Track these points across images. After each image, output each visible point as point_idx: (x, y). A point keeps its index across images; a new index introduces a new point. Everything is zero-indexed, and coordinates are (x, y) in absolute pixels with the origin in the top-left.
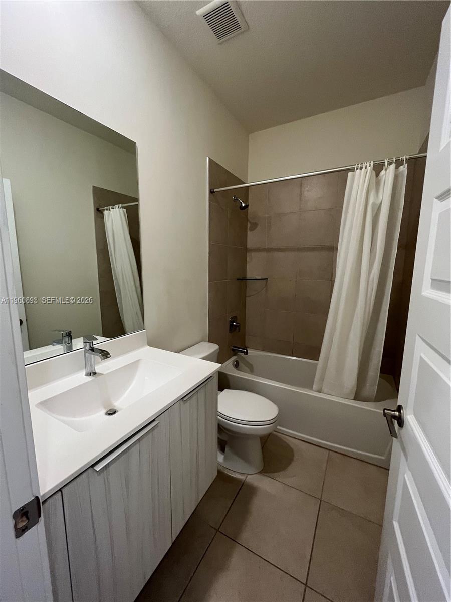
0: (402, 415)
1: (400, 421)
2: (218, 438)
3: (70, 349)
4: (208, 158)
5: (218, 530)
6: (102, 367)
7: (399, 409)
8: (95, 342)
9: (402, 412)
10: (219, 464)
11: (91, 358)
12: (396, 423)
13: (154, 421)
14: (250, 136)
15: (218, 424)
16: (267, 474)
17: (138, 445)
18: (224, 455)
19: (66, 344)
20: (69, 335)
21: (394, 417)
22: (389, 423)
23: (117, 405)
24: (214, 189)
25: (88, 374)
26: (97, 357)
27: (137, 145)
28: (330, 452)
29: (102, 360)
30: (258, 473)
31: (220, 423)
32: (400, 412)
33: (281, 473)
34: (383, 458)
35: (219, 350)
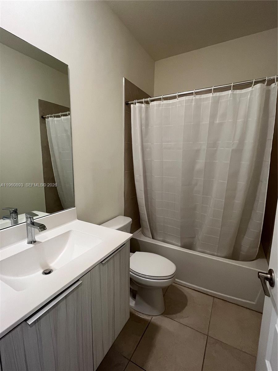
0: (273, 277)
1: (271, 281)
2: (130, 289)
3: (16, 223)
4: (124, 78)
5: (130, 360)
6: (40, 237)
7: (271, 272)
8: (34, 218)
9: (273, 274)
10: (131, 307)
11: (32, 231)
12: (268, 283)
13: (78, 280)
14: (155, 63)
15: (130, 278)
16: (167, 316)
17: (65, 300)
18: (135, 301)
19: (13, 219)
20: (16, 212)
21: (267, 278)
22: (263, 284)
23: (52, 265)
24: (128, 102)
25: (29, 242)
26: (36, 230)
27: (69, 67)
28: (215, 299)
29: (40, 231)
30: (161, 314)
31: (132, 277)
32: (271, 275)
33: (178, 315)
34: (254, 303)
35: (132, 222)
